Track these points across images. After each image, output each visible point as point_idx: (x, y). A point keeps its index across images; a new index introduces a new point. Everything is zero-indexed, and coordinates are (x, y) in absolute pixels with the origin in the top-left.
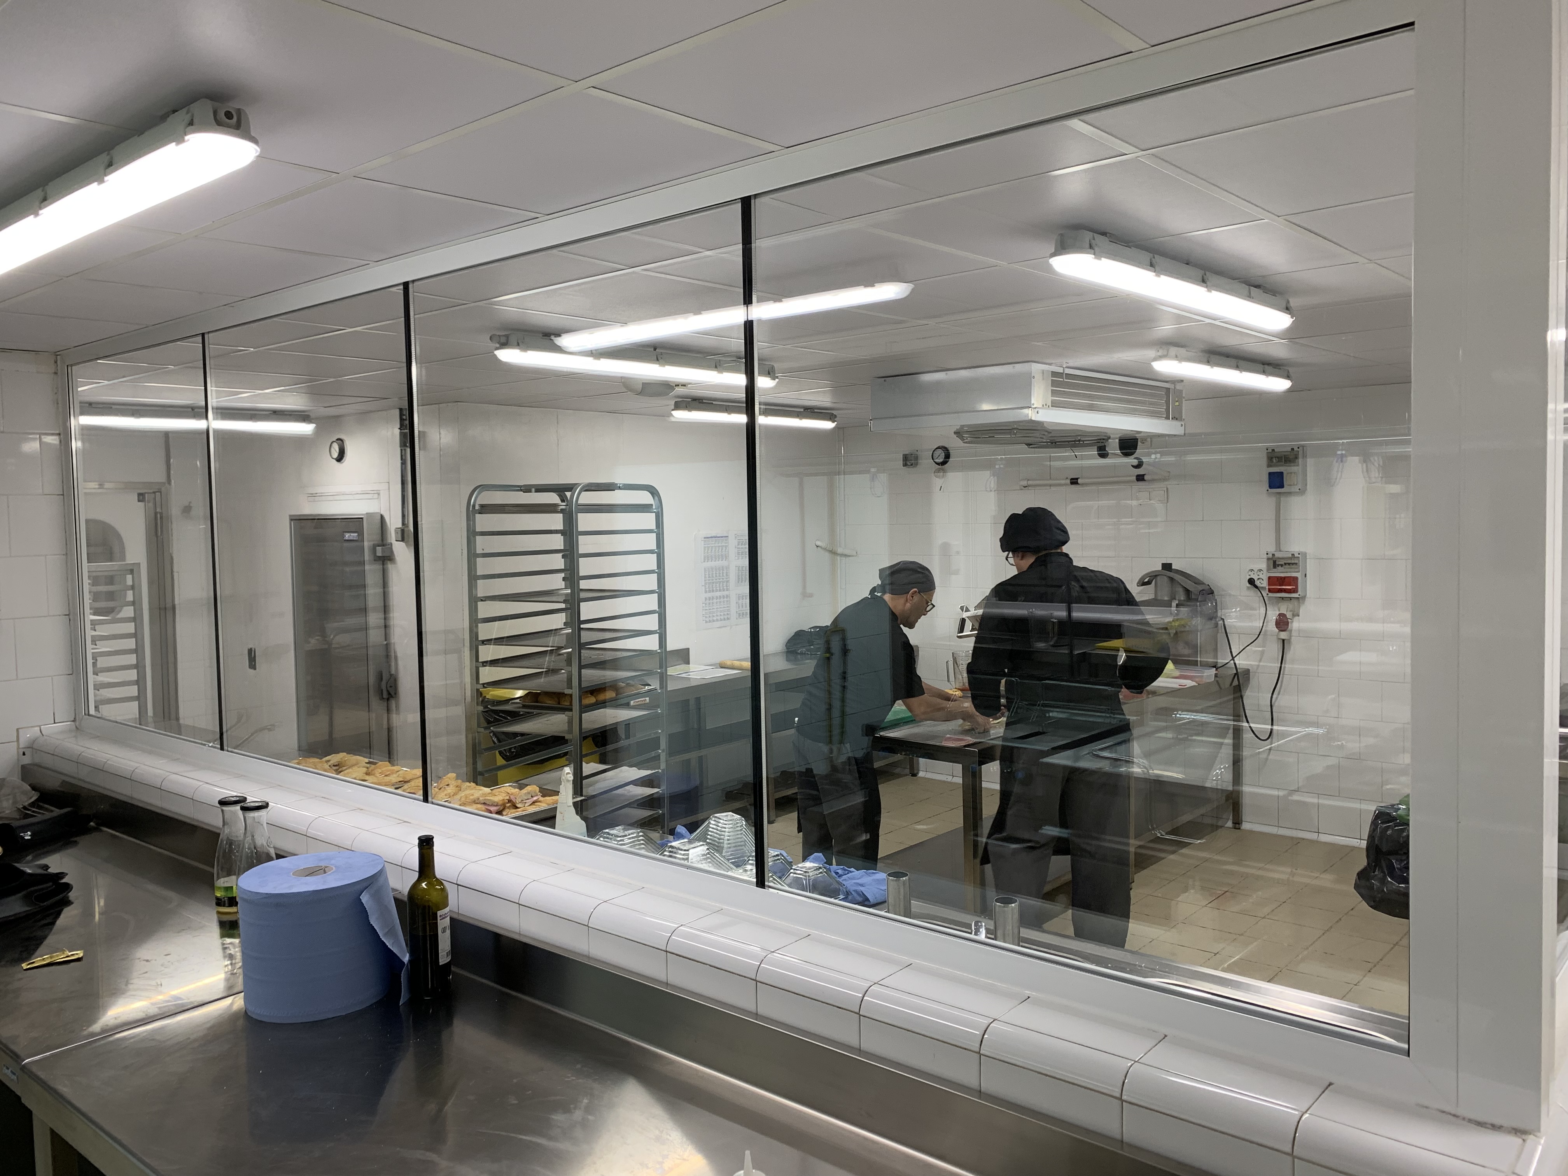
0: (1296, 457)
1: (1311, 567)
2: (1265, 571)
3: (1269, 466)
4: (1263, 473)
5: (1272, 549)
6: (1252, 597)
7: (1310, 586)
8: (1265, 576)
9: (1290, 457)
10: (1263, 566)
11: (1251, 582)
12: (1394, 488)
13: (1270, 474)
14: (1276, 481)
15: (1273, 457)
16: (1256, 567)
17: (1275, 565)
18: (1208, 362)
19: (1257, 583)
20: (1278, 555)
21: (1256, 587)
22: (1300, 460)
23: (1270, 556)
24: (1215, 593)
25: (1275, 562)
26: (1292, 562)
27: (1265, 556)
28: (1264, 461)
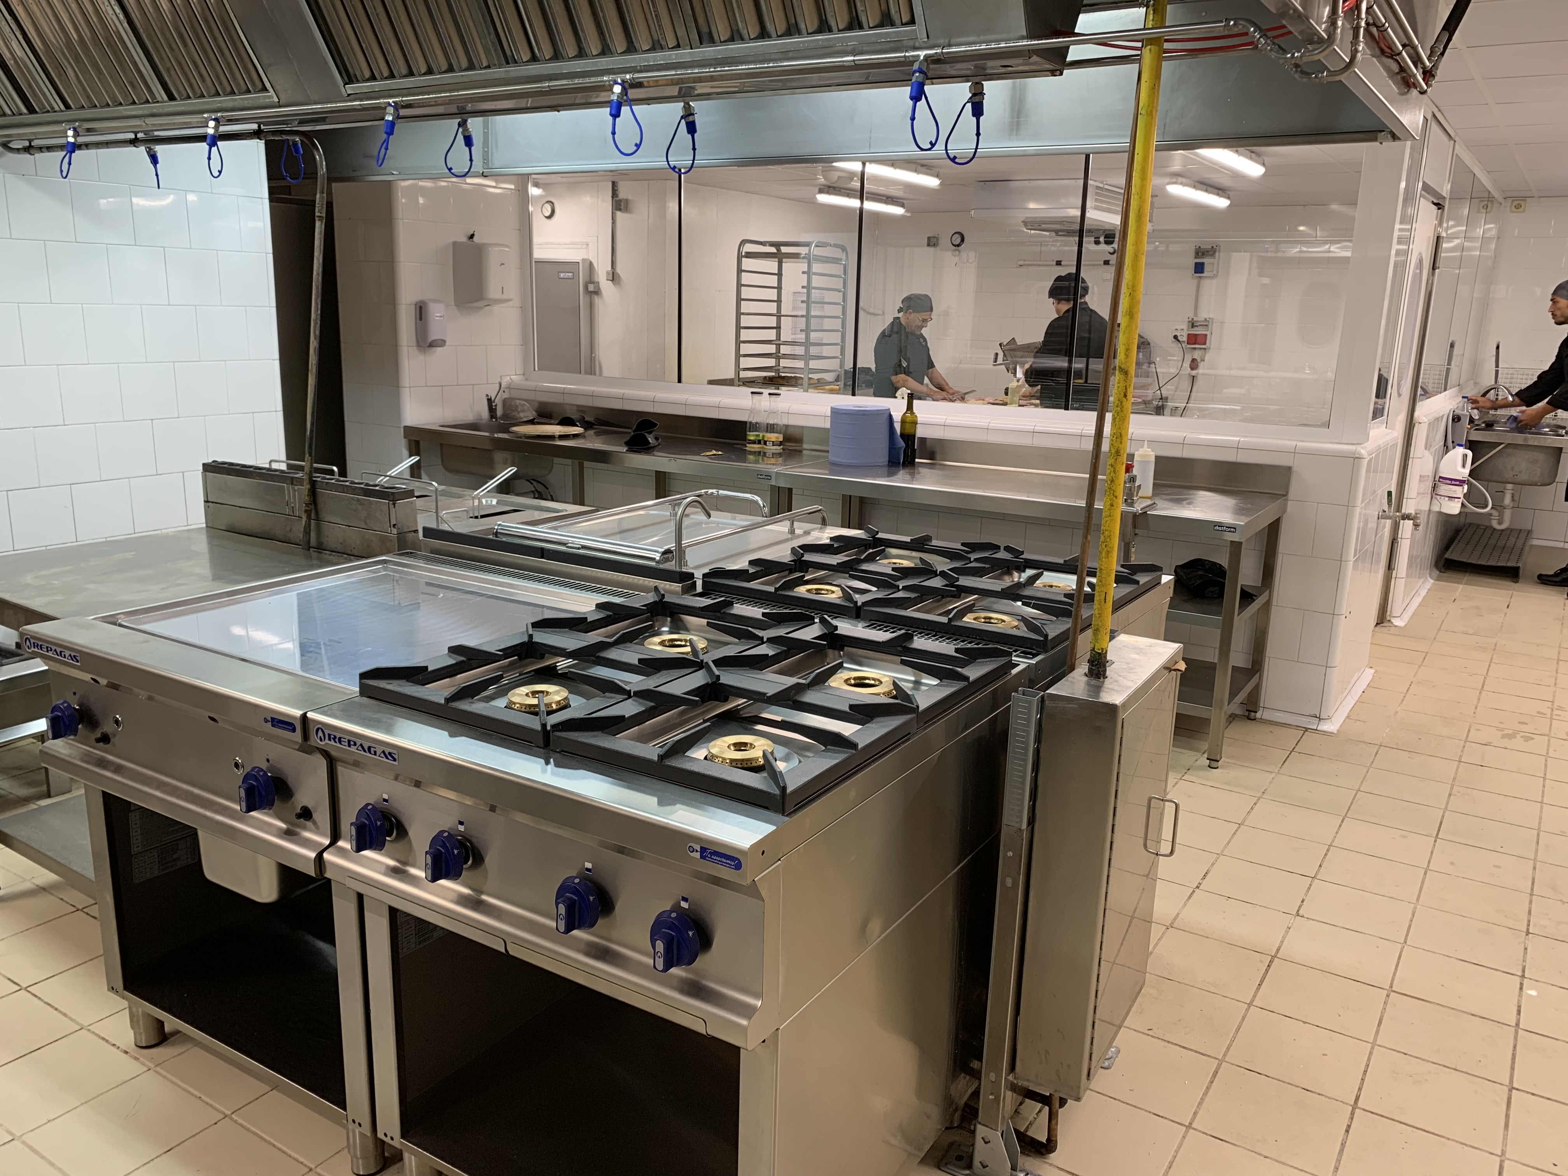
0: (1215, 252)
1: (1215, 327)
2: (1185, 330)
3: (1196, 258)
4: (1191, 261)
5: (1191, 316)
6: (1176, 348)
7: (1212, 341)
8: (1185, 334)
9: (1211, 252)
10: (1185, 327)
11: (1176, 337)
12: (1266, 280)
13: (1196, 264)
14: (1199, 268)
15: (1200, 252)
16: (1179, 327)
17: (1193, 326)
18: (1194, 187)
19: (1179, 338)
20: (1195, 319)
21: (1179, 341)
22: (1217, 254)
23: (1190, 319)
24: (1151, 345)
25: (1193, 324)
26: (1206, 324)
27: (1187, 320)
28: (1193, 254)
